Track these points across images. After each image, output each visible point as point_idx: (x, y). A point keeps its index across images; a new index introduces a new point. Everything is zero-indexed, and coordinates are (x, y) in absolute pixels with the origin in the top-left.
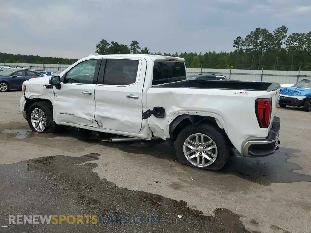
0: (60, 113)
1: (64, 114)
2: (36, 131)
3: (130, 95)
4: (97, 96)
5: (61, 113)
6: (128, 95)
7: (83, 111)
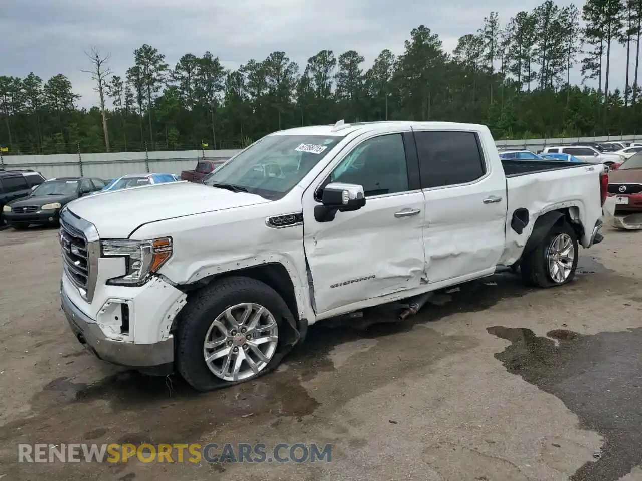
0: (332, 287)
1: (344, 284)
2: (231, 386)
3: (490, 197)
4: (429, 215)
5: (336, 285)
6: (487, 197)
7: (389, 260)
